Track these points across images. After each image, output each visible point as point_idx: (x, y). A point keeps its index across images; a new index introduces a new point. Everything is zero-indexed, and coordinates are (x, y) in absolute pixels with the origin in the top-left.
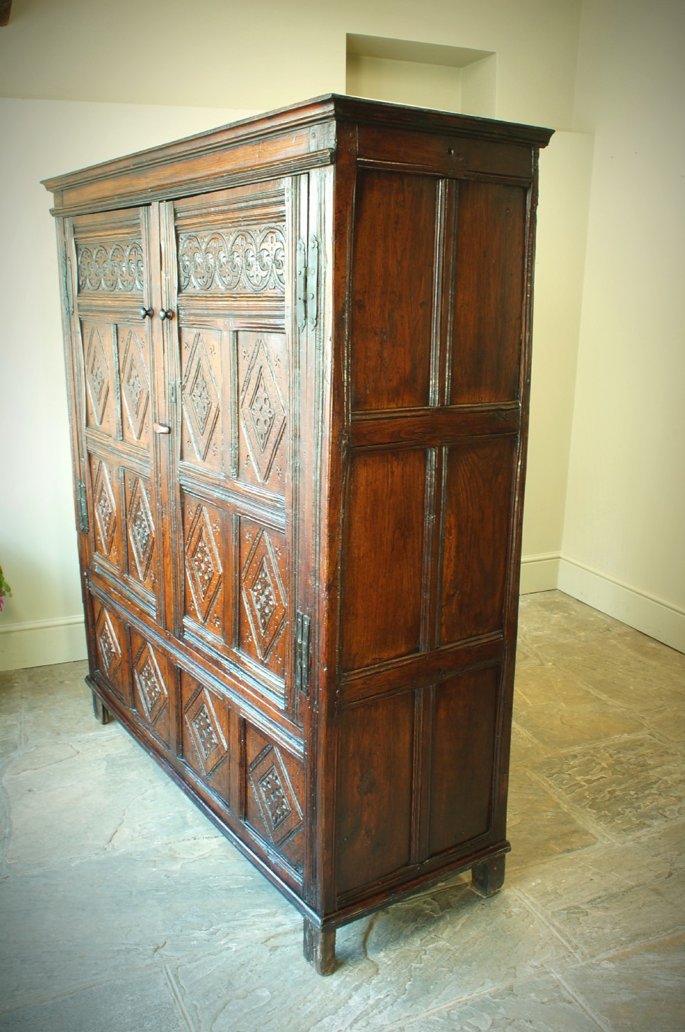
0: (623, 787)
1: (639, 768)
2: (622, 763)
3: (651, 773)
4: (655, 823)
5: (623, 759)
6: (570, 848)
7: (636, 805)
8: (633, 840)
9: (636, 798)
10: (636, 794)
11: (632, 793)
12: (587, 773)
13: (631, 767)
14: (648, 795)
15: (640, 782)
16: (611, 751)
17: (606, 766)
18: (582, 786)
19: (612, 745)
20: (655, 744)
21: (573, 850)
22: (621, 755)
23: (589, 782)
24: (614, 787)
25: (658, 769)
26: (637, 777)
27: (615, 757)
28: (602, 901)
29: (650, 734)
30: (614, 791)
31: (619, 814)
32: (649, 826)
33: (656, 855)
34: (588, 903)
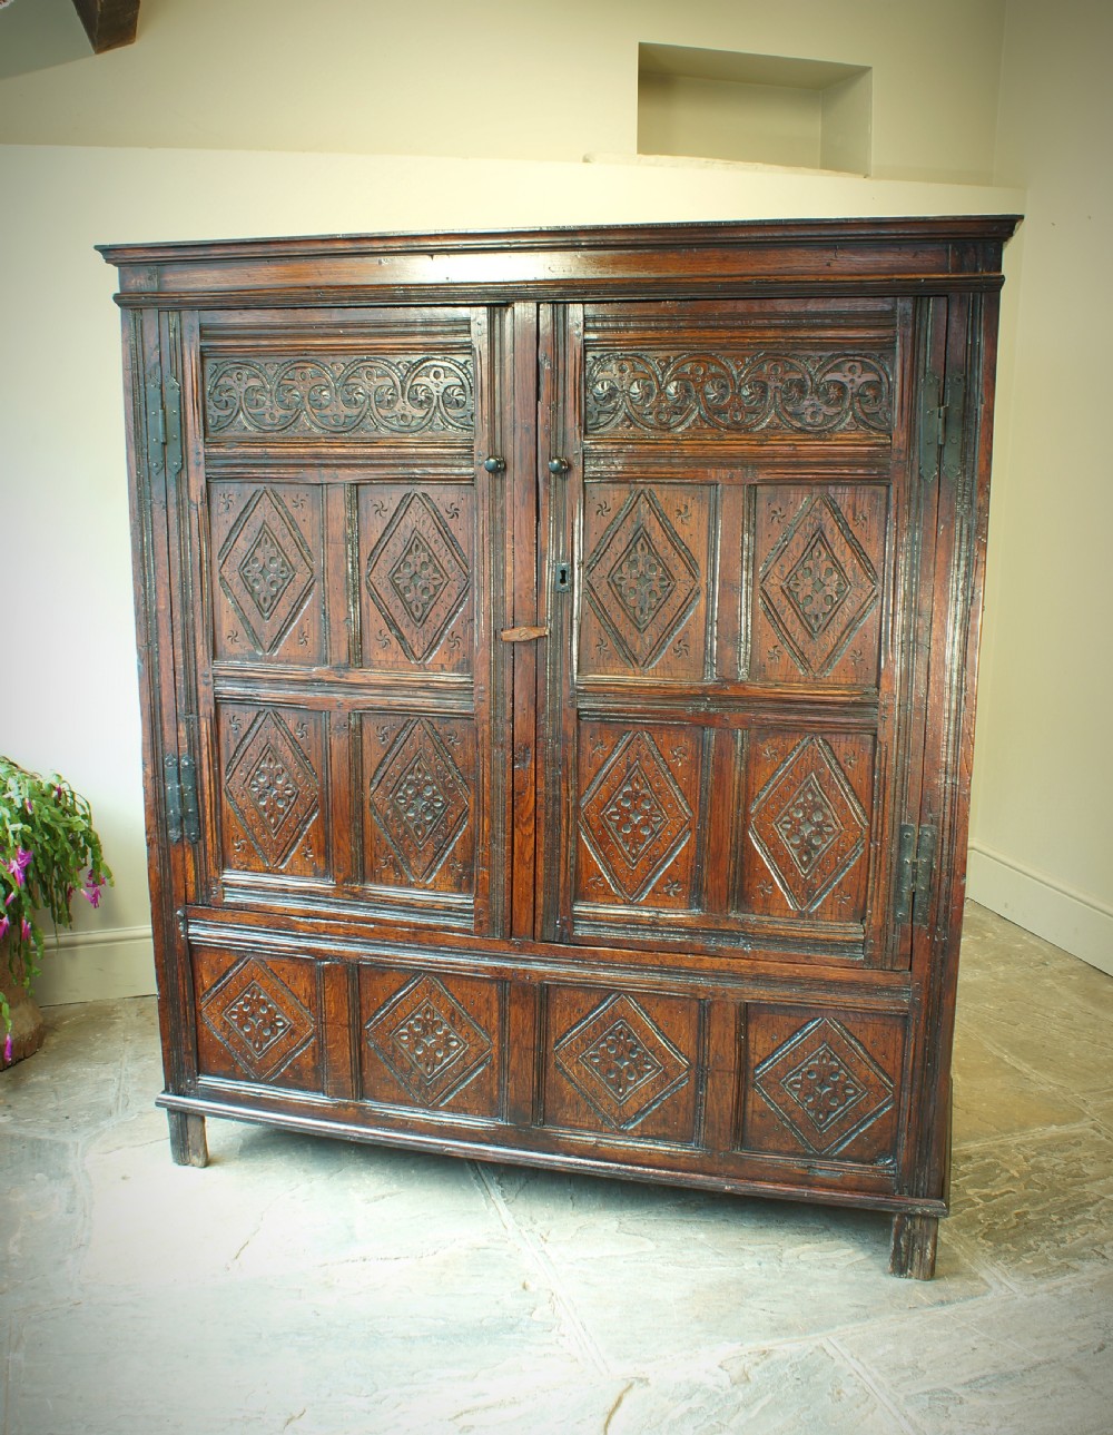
0: (1039, 1208)
1: (1069, 1180)
2: (1042, 1170)
3: (1088, 1188)
4: (1087, 1266)
5: (1045, 1165)
6: (945, 1298)
7: (1058, 1236)
8: (1048, 1291)
9: (1060, 1227)
10: (1061, 1219)
11: (1054, 1217)
12: (985, 1185)
13: (1058, 1177)
14: (1080, 1222)
15: (1068, 1201)
16: (1028, 1152)
17: (1017, 1175)
18: (974, 1204)
19: (1031, 1142)
20: (1100, 1143)
21: (949, 1302)
22: (1043, 1159)
23: (986, 1198)
24: (1026, 1207)
25: (1101, 1183)
26: (1064, 1193)
27: (1032, 1161)
28: (988, 1384)
29: (1094, 1128)
30: (1026, 1213)
31: (1029, 1249)
32: (1076, 1270)
33: (1083, 1316)
34: (965, 1384)
